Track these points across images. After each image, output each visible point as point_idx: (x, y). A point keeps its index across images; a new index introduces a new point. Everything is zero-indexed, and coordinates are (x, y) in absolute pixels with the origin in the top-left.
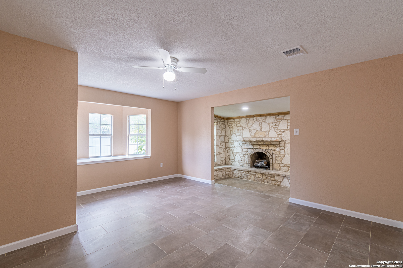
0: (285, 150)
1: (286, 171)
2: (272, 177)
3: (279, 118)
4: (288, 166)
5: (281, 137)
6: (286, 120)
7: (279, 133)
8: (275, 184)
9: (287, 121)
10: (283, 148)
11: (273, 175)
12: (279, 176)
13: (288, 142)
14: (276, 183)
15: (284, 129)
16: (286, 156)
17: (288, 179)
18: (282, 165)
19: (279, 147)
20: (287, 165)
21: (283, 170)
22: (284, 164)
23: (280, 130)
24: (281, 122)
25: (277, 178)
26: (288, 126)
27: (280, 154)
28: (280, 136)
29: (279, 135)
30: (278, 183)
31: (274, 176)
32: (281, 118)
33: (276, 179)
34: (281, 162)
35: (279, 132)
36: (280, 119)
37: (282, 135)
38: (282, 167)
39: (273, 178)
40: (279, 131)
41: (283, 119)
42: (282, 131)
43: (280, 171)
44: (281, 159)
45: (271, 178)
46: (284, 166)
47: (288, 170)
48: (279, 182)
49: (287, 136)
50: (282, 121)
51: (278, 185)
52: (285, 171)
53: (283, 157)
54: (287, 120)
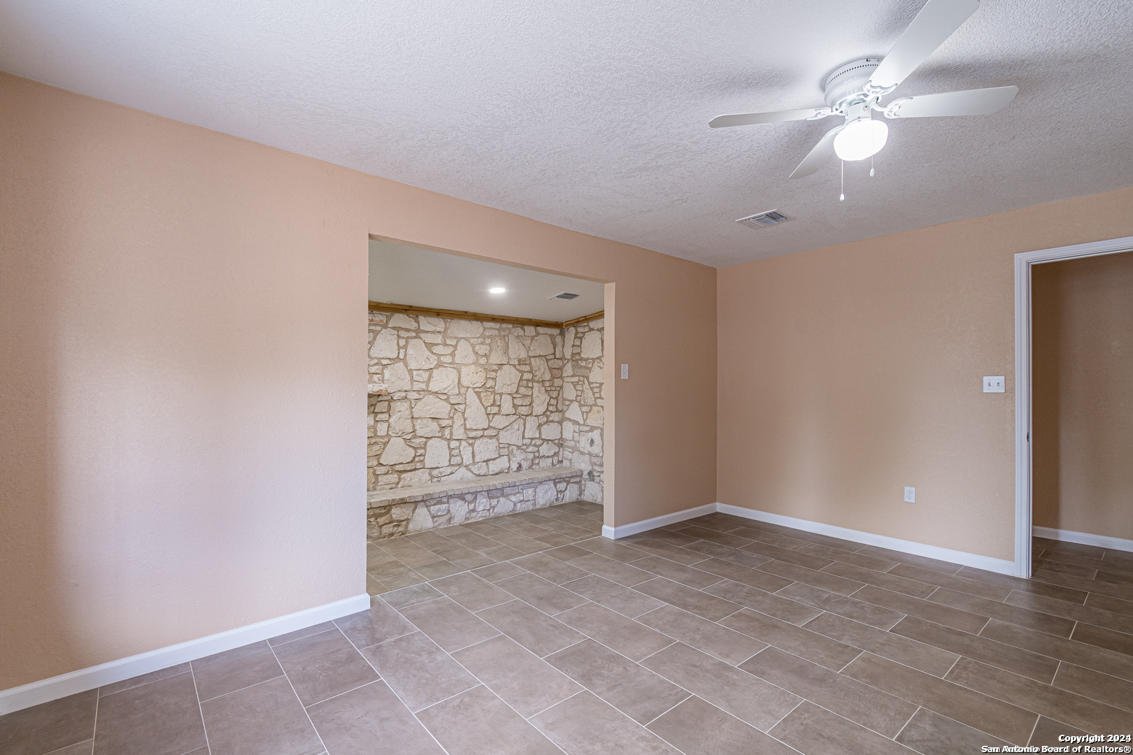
0: (390, 421)
1: (394, 486)
2: (381, 515)
3: (374, 319)
4: (398, 471)
5: (379, 380)
6: (394, 328)
7: (373, 369)
8: (392, 534)
9: (396, 332)
10: (385, 417)
11: (384, 507)
12: (402, 505)
13: (400, 398)
14: (396, 528)
15: (391, 356)
16: (392, 439)
17: (427, 506)
18: (380, 470)
19: (373, 412)
20: (397, 466)
21: (386, 486)
22: (387, 467)
23: (376, 358)
24: (382, 332)
25: (398, 512)
26: (399, 348)
27: (376, 435)
28: (376, 378)
29: (374, 376)
30: (401, 529)
31: (387, 508)
32: (381, 321)
33: (394, 516)
34: (378, 460)
35: (375, 365)
36: (378, 325)
37: (382, 374)
38: (380, 478)
39: (383, 518)
40: (376, 361)
41: (385, 327)
42: (384, 362)
43: (375, 489)
44: (378, 453)
45: (379, 520)
46: (388, 471)
47: (398, 483)
48: (404, 523)
49: (398, 378)
50: (384, 331)
51: (403, 534)
52: (390, 486)
53: (385, 444)
54: (398, 331)
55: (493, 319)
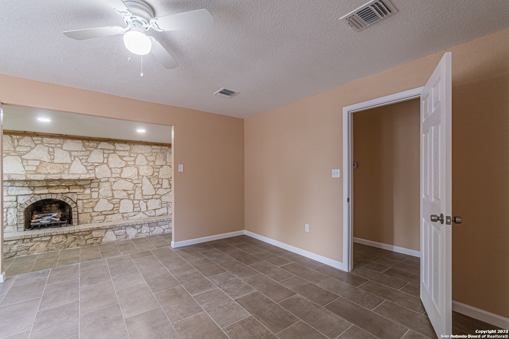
0: (99, 191)
1: (102, 221)
2: (86, 235)
3: (89, 145)
4: (104, 214)
5: (93, 173)
6: (101, 149)
7: (89, 168)
8: (93, 244)
9: (102, 151)
10: (97, 189)
11: (88, 231)
12: (99, 230)
13: (105, 181)
14: (95, 241)
15: (99, 162)
16: (101, 200)
17: (113, 231)
18: (93, 214)
19: (90, 188)
20: (103, 212)
21: (97, 221)
22: (98, 213)
23: (91, 162)
24: (94, 151)
25: (96, 233)
26: (104, 158)
27: (91, 198)
28: (91, 172)
29: (90, 171)
30: (98, 241)
31: (90, 232)
32: (93, 146)
33: (94, 235)
34: (93, 209)
35: (90, 166)
36: (92, 147)
37: (95, 170)
38: (94, 218)
39: (88, 236)
40: (91, 164)
41: (96, 148)
42: (95, 164)
43: (91, 223)
44: (93, 206)
45: (85, 237)
46: (98, 215)
47: (104, 220)
48: (100, 238)
49: (104, 172)
50: (95, 150)
51: (99, 244)
52: (100, 221)
53: (97, 202)
54: (104, 150)
55: (157, 144)
